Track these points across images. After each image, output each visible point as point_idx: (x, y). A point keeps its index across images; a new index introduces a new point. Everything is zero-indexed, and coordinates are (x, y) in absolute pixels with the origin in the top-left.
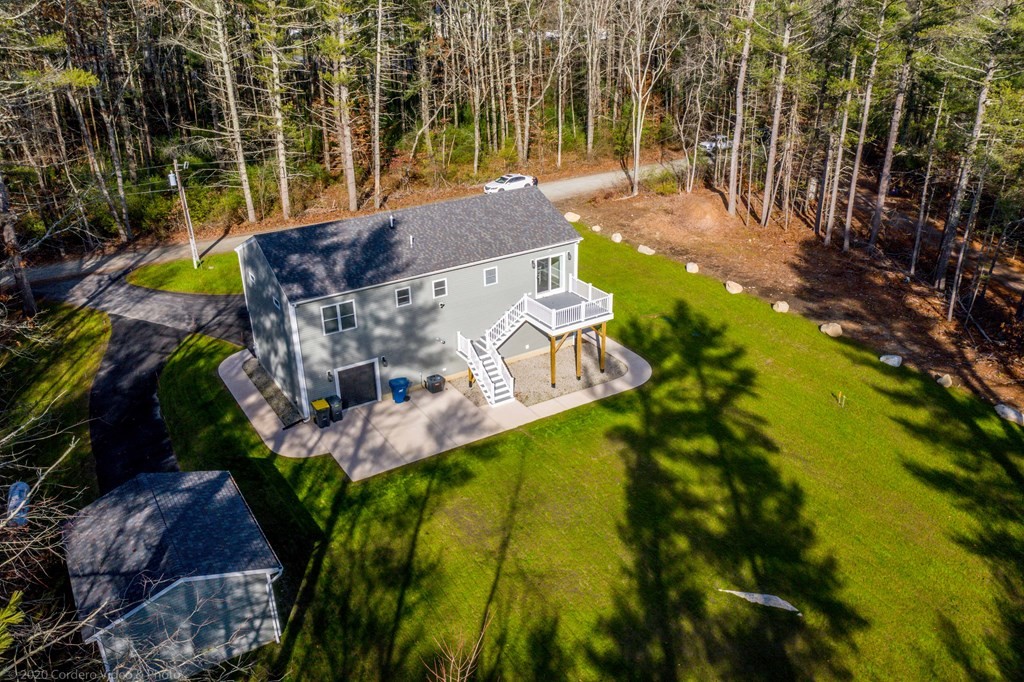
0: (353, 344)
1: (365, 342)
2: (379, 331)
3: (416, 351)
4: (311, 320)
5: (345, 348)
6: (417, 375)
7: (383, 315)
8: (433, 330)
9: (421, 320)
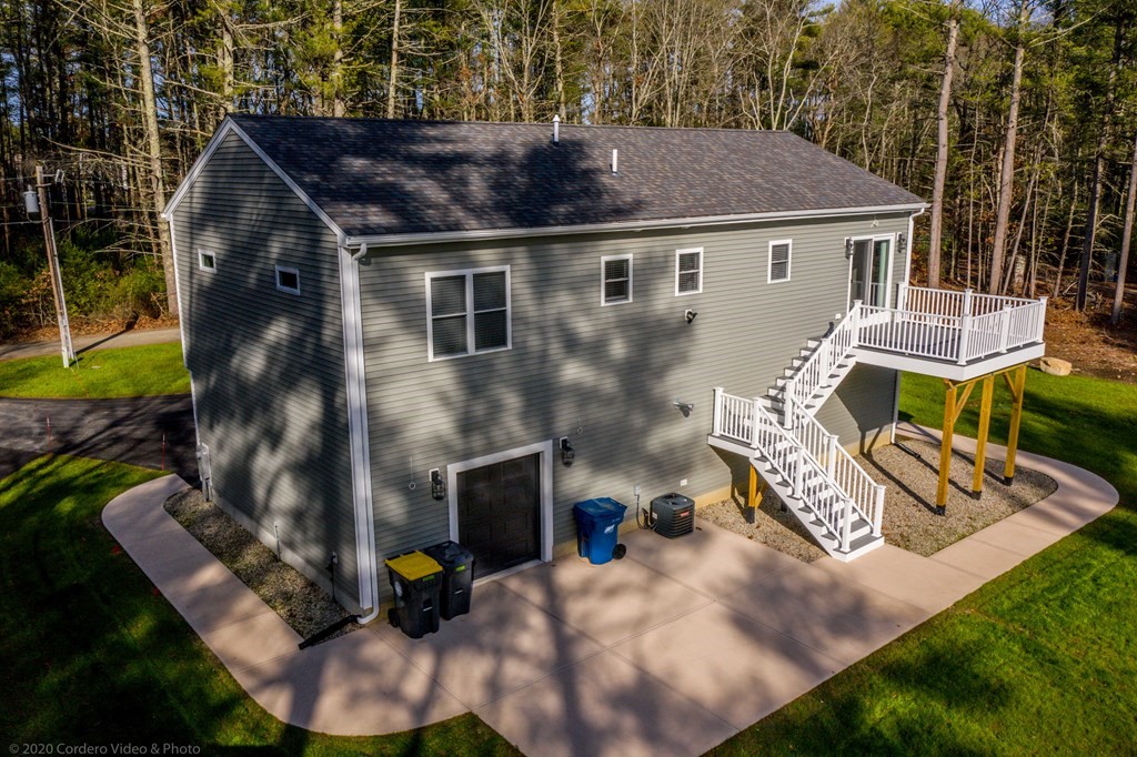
0: (512, 400)
1: (540, 396)
2: (573, 372)
3: (644, 432)
4: (407, 312)
5: (495, 408)
6: (631, 491)
7: (584, 327)
8: (679, 384)
9: (661, 353)
